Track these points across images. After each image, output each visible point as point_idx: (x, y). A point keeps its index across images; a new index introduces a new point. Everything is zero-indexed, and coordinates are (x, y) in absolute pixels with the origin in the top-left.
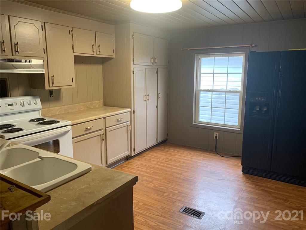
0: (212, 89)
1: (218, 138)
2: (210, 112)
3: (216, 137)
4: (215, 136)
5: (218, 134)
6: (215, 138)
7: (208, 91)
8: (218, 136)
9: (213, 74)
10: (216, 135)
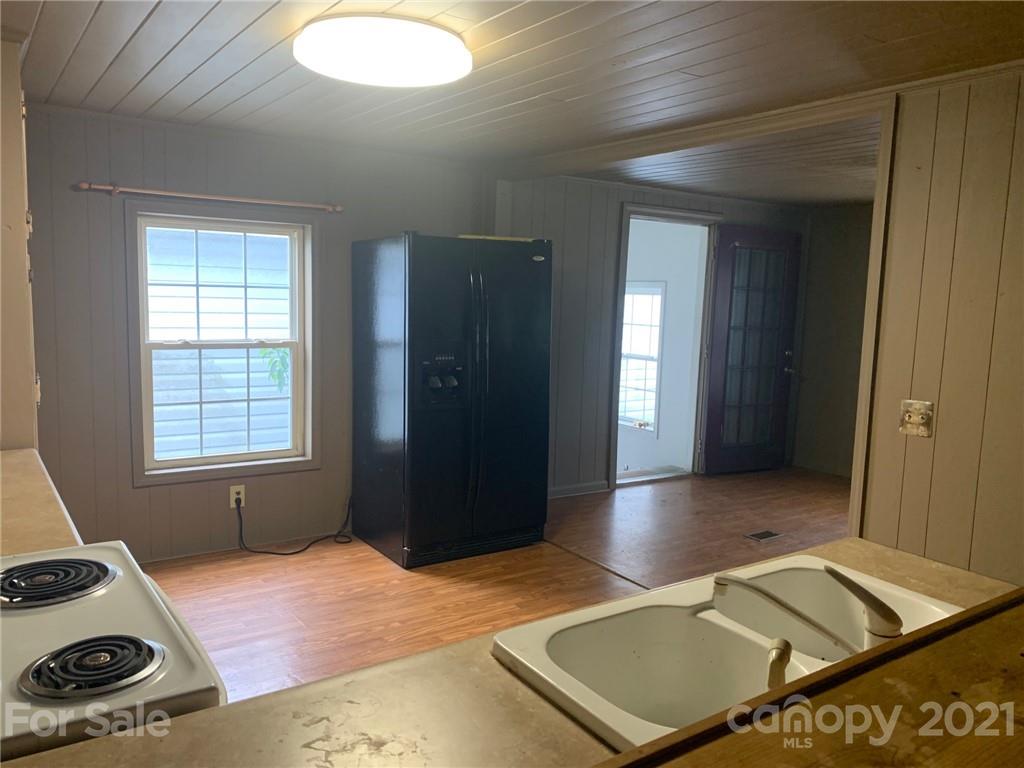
0: (196, 339)
1: (243, 504)
2: (198, 422)
3: (238, 501)
4: (233, 498)
5: (241, 488)
6: (233, 505)
7: (186, 345)
8: (242, 496)
9: (195, 288)
10: (238, 493)
